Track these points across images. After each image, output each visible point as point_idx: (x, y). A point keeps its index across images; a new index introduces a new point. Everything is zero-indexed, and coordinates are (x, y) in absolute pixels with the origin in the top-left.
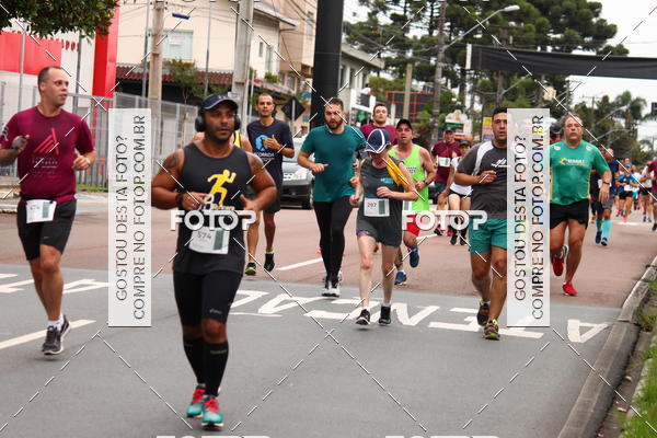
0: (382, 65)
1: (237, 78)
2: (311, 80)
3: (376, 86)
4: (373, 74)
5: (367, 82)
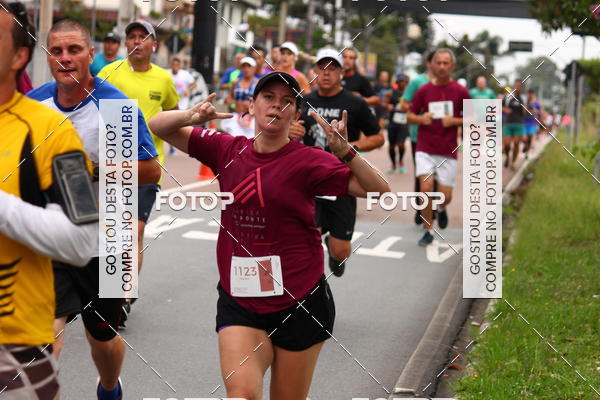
0: (258, 3)
1: (122, 14)
2: (191, 17)
3: (254, 23)
4: (250, 12)
5: (245, 18)
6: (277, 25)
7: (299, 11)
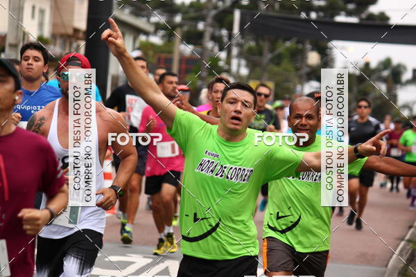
0: (151, 29)
1: (10, 40)
3: (146, 49)
4: (143, 38)
5: (137, 45)
6: (171, 52)
7: (194, 38)
